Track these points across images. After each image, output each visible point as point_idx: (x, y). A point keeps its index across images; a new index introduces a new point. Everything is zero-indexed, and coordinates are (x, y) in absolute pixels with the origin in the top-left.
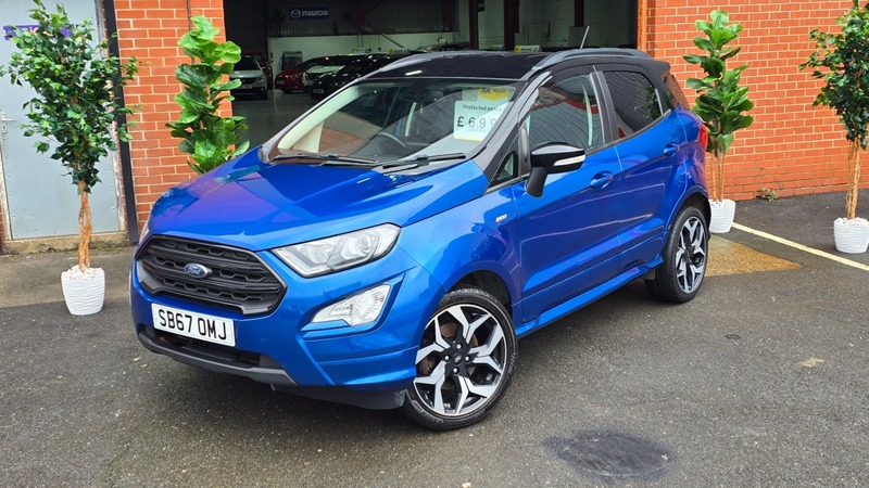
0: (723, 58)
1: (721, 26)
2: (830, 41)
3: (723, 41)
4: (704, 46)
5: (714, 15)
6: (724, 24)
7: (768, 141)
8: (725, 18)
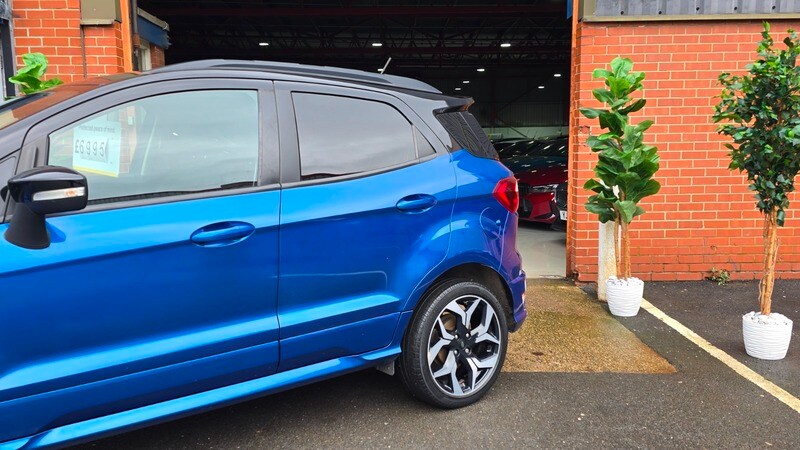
0: (624, 113)
1: (623, 74)
2: (738, 85)
3: (623, 92)
4: (603, 98)
5: (615, 63)
6: (626, 72)
7: (721, 215)
8: (629, 66)
